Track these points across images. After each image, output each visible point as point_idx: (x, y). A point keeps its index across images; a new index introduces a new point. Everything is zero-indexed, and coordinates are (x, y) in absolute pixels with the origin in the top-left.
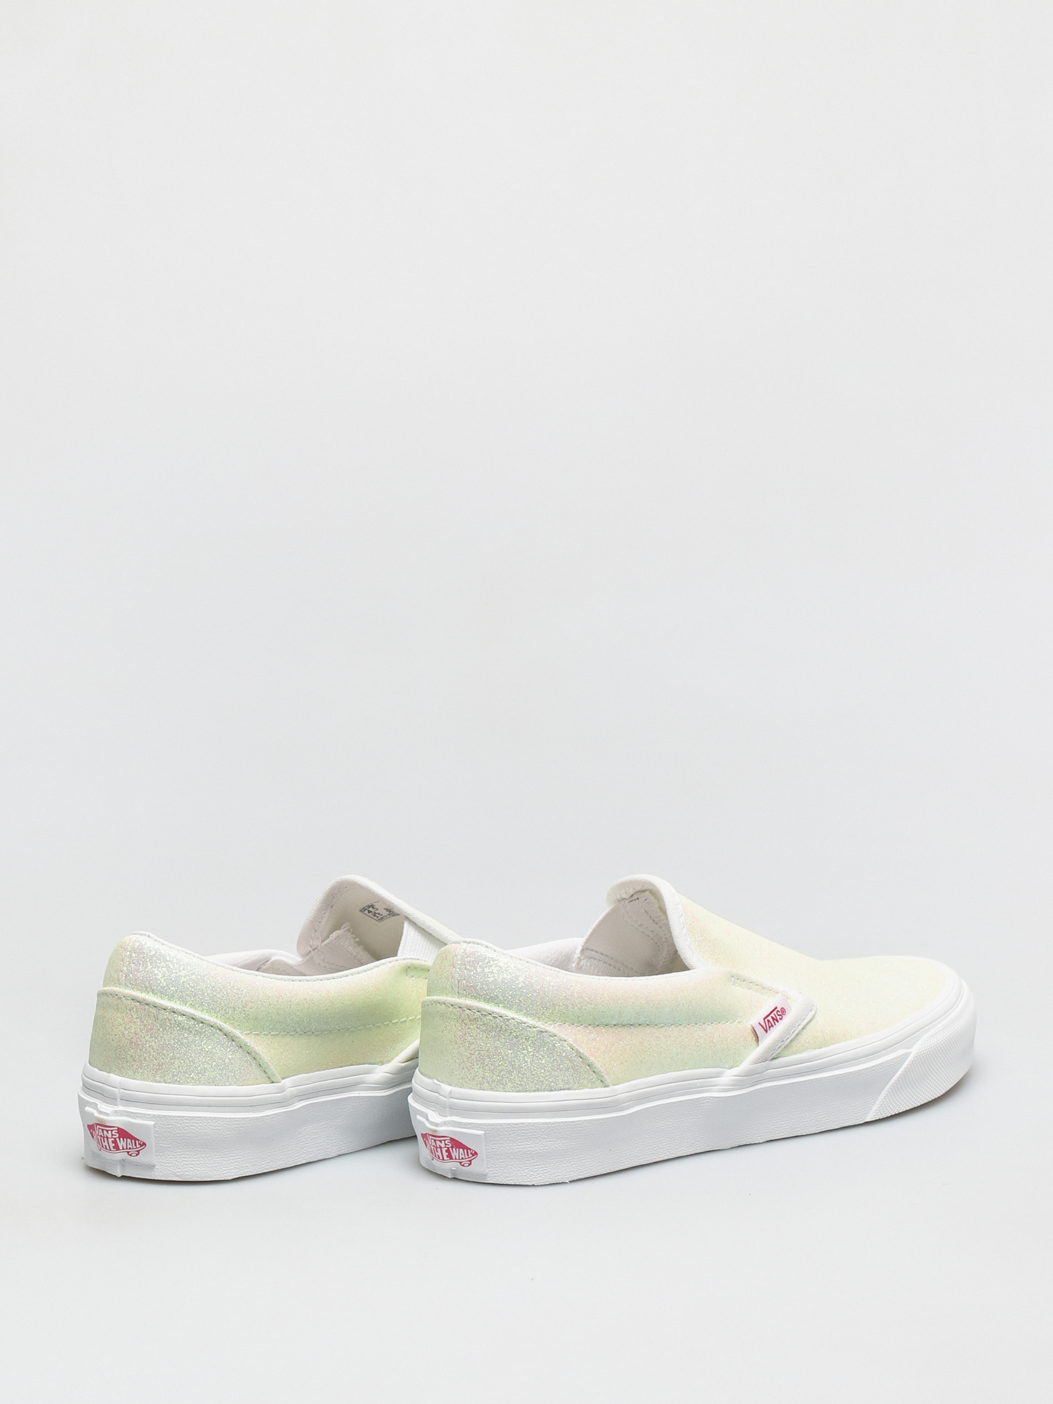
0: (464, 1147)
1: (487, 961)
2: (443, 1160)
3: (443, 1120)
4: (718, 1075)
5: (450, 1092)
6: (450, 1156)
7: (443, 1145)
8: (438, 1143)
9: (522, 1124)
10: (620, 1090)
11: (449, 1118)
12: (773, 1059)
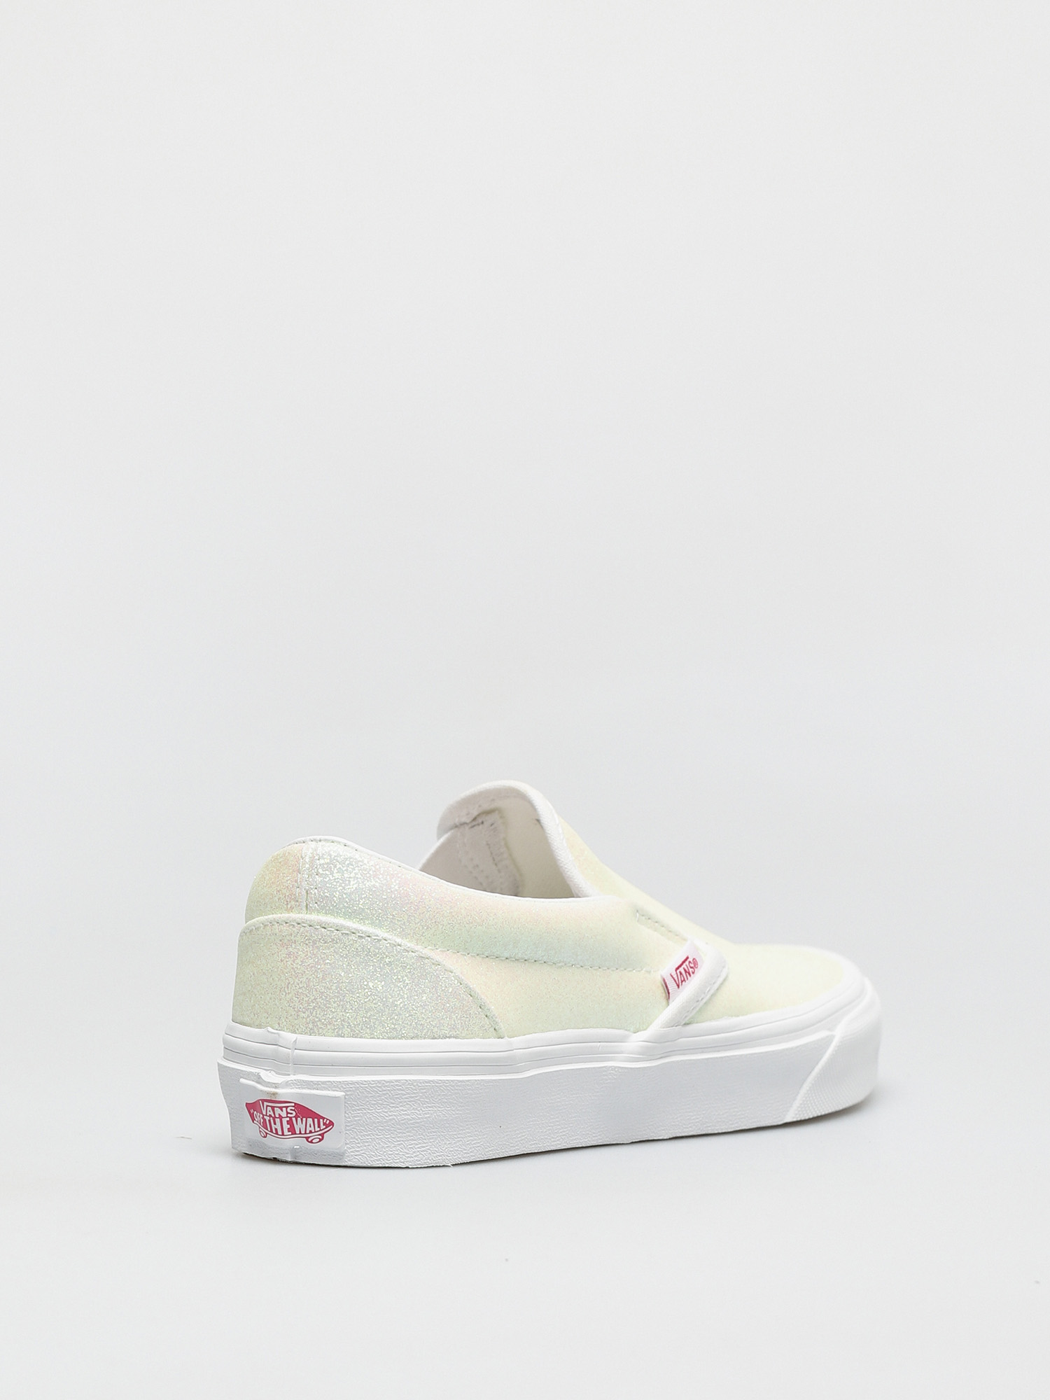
0: (314, 1115)
1: (347, 862)
2: (283, 1135)
3: (284, 1080)
4: (623, 1039)
5: (295, 1041)
6: (292, 1130)
7: (284, 1114)
8: (278, 1111)
9: (397, 1081)
10: (518, 1044)
11: (292, 1077)
12: (686, 1024)
